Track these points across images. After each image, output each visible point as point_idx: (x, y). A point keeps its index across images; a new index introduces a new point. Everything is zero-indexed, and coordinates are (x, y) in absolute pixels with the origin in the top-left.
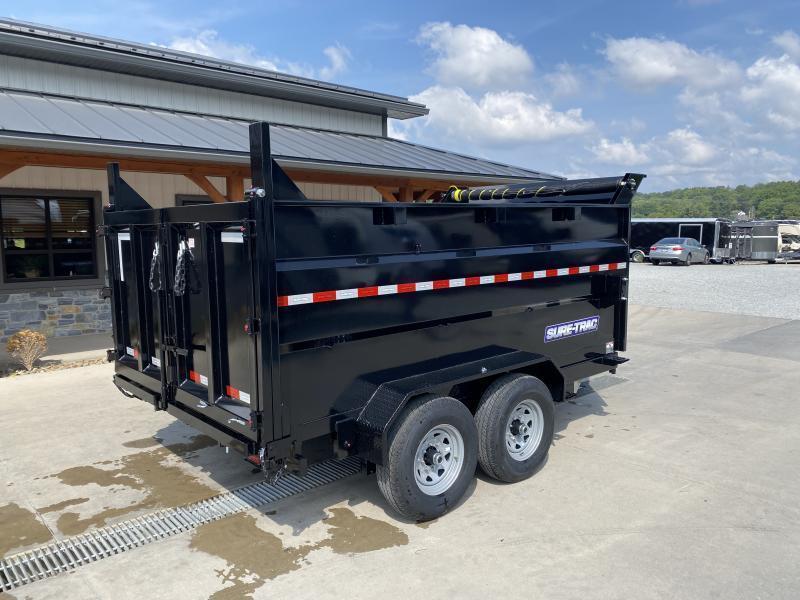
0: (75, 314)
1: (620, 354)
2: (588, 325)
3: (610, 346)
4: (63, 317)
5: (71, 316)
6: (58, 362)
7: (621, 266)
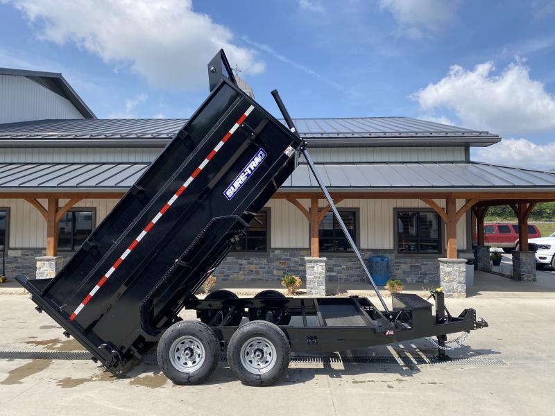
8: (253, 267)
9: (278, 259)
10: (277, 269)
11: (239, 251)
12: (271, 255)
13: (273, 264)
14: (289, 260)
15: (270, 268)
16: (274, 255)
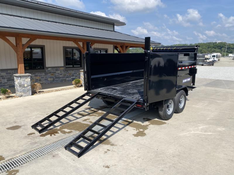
0: (39, 79)
1: (194, 86)
2: (189, 79)
3: (192, 84)
4: (36, 80)
5: (38, 80)
6: (43, 91)
7: (195, 66)
8: (38, 78)
9: (50, 73)
10: (50, 78)
11: (28, 70)
12: (47, 70)
13: (48, 75)
14: (55, 72)
15: (46, 77)
16: (48, 71)
